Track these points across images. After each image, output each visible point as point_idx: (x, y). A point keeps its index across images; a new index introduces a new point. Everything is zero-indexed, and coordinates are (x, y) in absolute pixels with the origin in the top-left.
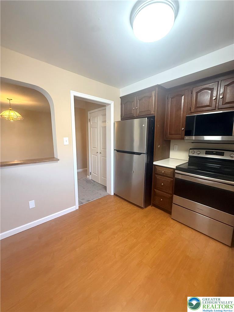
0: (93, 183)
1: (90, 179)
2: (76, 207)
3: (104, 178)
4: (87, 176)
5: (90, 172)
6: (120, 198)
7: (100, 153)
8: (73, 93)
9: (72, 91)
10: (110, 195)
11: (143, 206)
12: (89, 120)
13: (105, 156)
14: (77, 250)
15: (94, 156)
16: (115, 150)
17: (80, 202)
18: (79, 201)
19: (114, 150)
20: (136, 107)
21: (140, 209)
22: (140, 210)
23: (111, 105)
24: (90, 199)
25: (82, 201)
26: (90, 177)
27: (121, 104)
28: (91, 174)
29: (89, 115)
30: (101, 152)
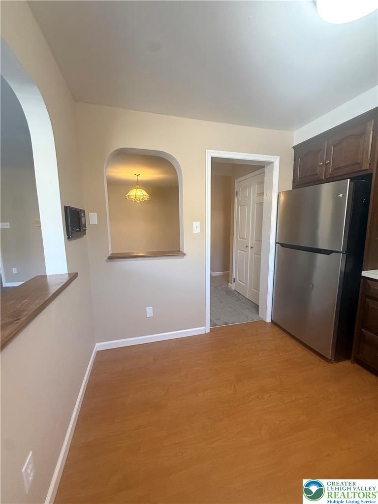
0: (236, 295)
1: (234, 289)
2: (205, 329)
3: (256, 291)
4: (229, 284)
5: (234, 279)
6: (282, 331)
7: (252, 248)
8: (211, 153)
9: (208, 150)
10: (263, 322)
11: (331, 357)
12: (237, 194)
13: (259, 253)
14: (200, 394)
15: (241, 251)
16: (278, 243)
17: (212, 323)
18: (210, 319)
19: (276, 243)
20: (326, 160)
21: (323, 360)
22: (323, 363)
23: (275, 164)
24: (229, 322)
25: (215, 321)
26: (233, 286)
27: (295, 160)
28: (234, 282)
29: (236, 185)
30: (253, 246)
